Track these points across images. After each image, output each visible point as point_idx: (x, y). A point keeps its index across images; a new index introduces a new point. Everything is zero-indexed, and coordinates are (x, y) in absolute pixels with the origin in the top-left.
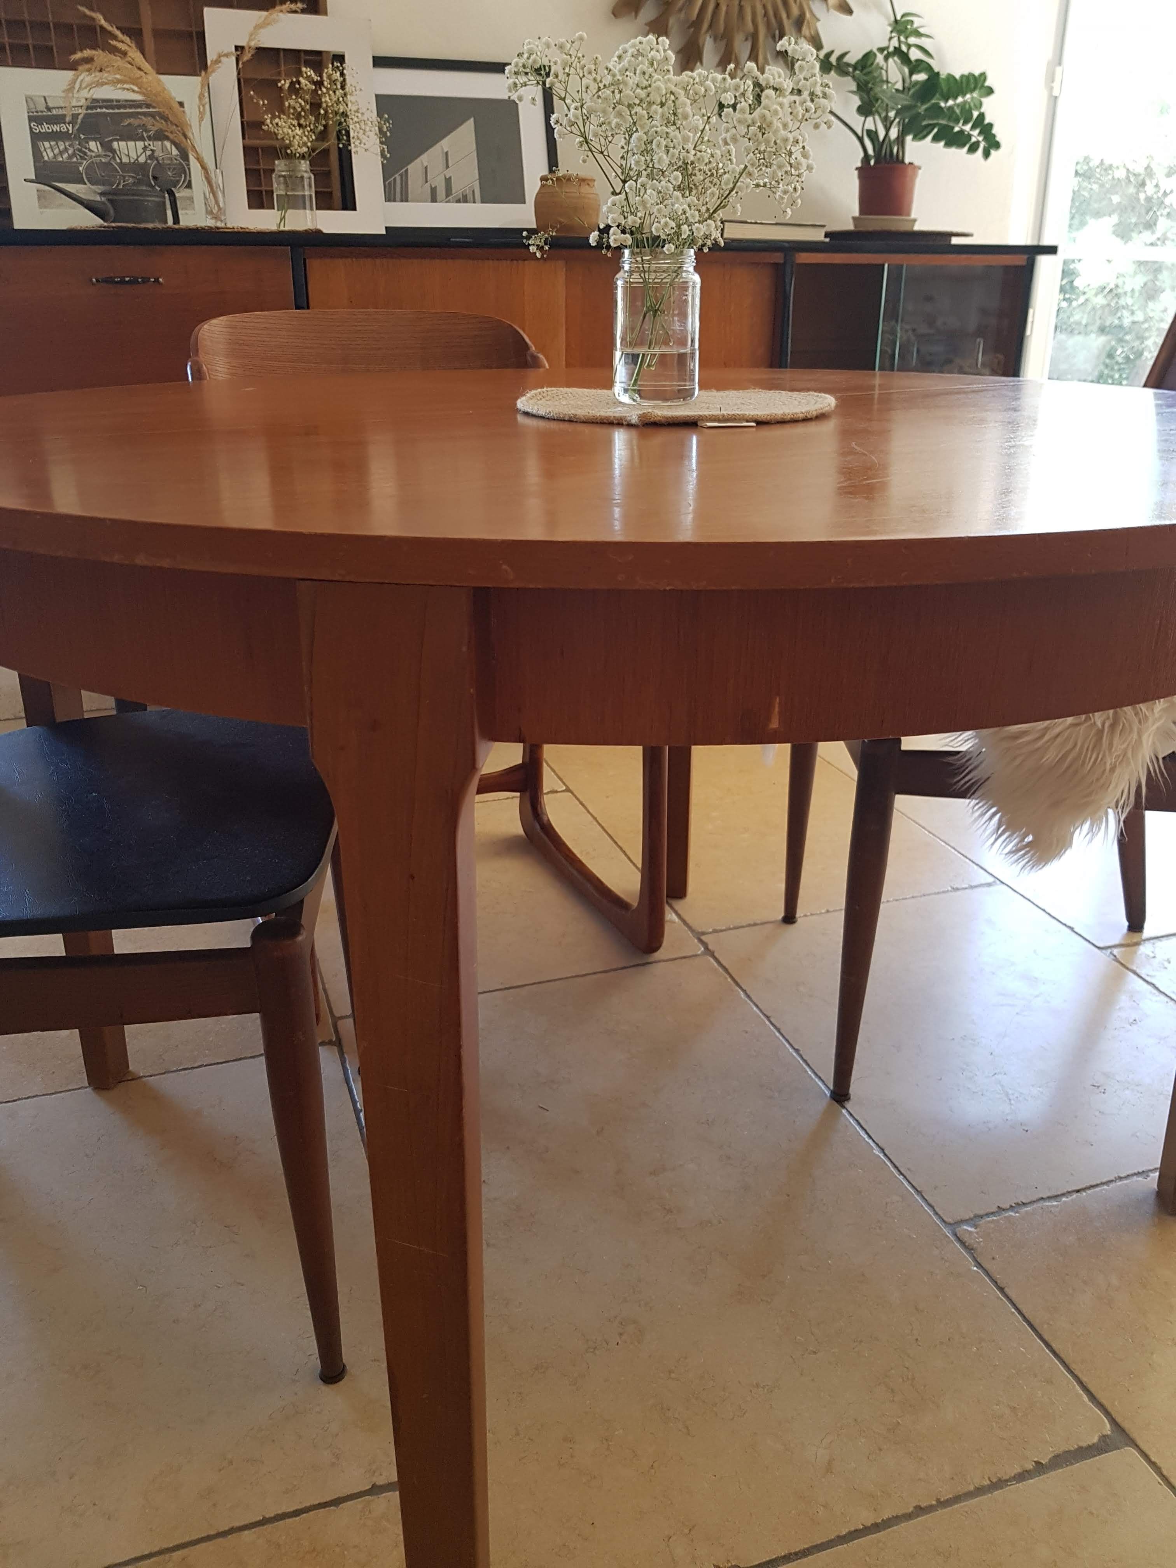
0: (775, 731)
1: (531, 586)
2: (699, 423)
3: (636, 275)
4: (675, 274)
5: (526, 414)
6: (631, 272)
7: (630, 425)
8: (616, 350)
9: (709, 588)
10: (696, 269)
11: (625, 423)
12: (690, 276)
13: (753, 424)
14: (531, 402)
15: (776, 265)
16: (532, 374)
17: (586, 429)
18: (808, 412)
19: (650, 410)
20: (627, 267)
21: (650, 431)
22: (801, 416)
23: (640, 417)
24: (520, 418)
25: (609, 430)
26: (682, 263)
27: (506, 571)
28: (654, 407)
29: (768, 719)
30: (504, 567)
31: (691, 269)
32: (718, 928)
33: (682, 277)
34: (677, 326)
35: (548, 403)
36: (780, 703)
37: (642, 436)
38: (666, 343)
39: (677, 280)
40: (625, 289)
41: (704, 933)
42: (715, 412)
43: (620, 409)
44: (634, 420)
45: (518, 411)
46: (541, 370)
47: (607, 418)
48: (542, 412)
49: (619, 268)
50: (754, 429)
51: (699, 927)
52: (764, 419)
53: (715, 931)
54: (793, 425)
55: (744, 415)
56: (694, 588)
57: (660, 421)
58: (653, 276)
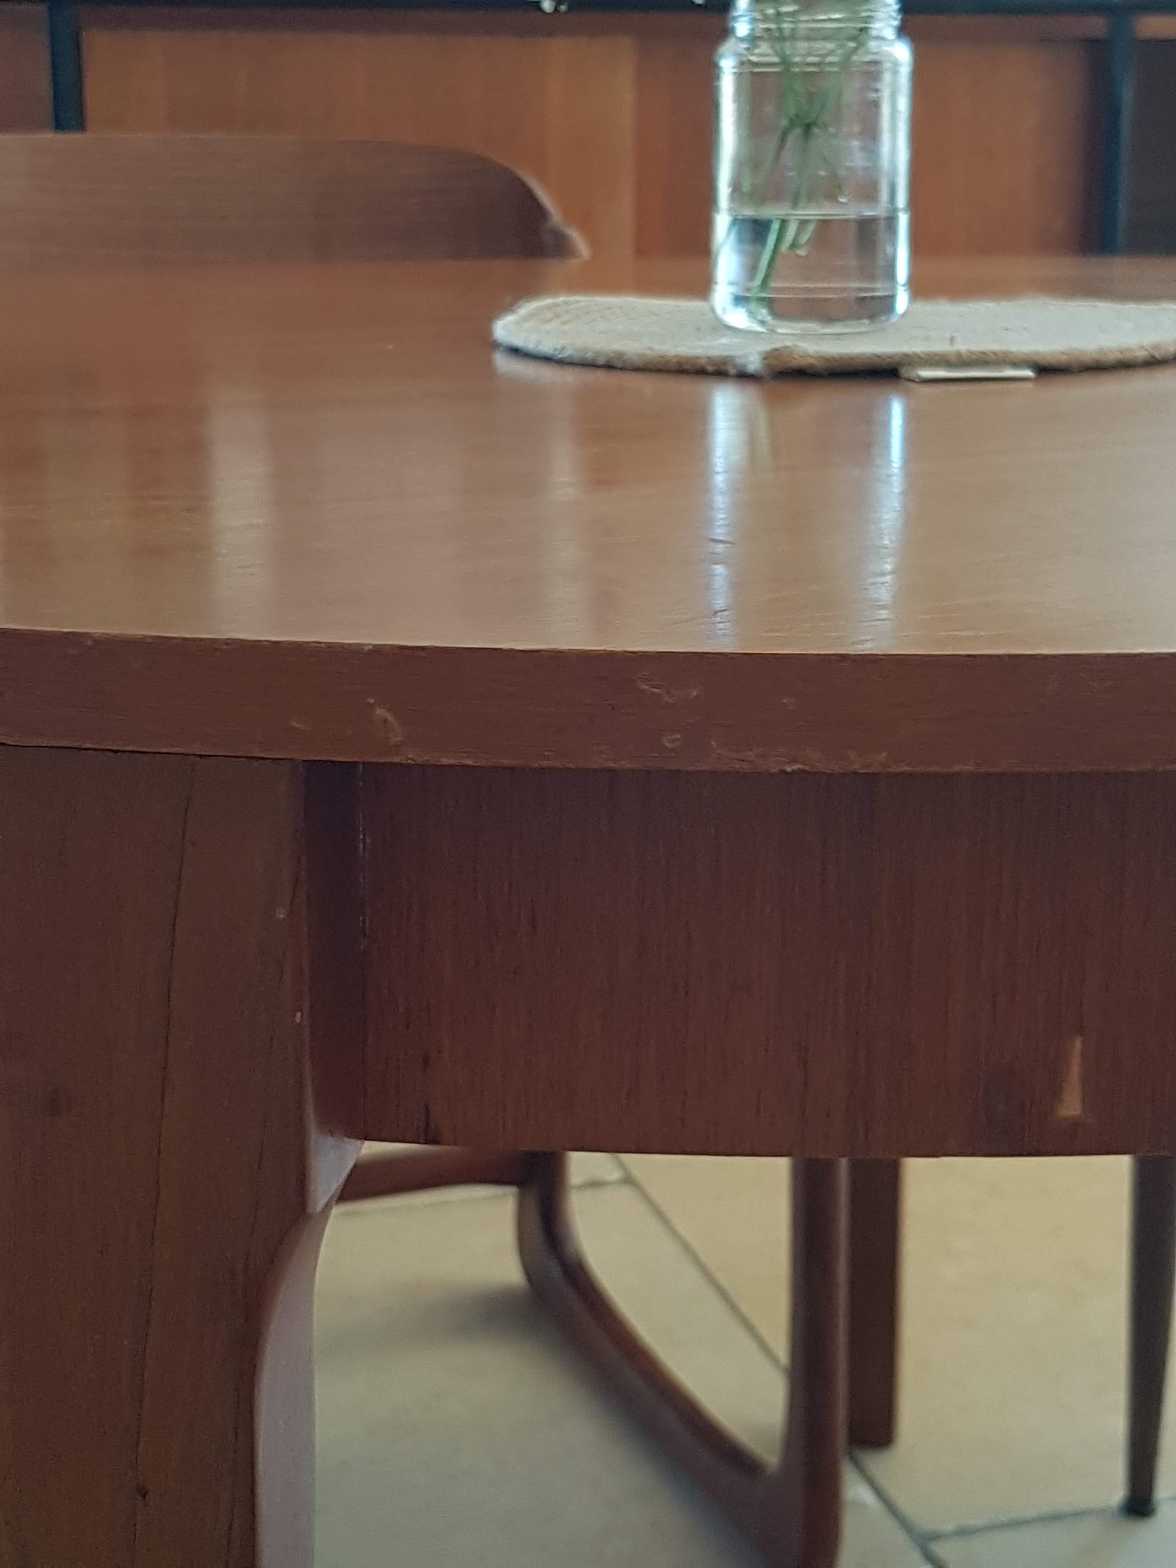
0: (1075, 1125)
1: (445, 761)
2: (903, 372)
3: (764, 48)
4: (852, 44)
5: (515, 351)
6: (753, 39)
7: (744, 376)
8: (717, 211)
9: (894, 769)
10: (903, 31)
11: (732, 371)
12: (886, 48)
13: (1028, 373)
14: (527, 325)
15: (1093, 42)
16: (554, 268)
17: (646, 385)
18: (1157, 347)
19: (789, 343)
20: (742, 28)
21: (788, 387)
22: (1141, 354)
23: (769, 357)
24: (503, 363)
25: (702, 386)
26: (869, 19)
27: (385, 721)
28: (803, 336)
29: (1056, 1092)
30: (380, 712)
31: (889, 33)
32: (971, 1522)
33: (869, 52)
34: (857, 159)
35: (566, 328)
36: (1083, 1054)
37: (772, 401)
38: (832, 197)
39: (855, 58)
40: (739, 77)
41: (937, 1537)
42: (940, 347)
43: (724, 341)
44: (754, 363)
45: (495, 345)
46: (574, 262)
47: (692, 360)
48: (547, 347)
49: (725, 32)
50: (1029, 385)
51: (927, 1522)
52: (1052, 361)
53: (964, 1532)
54: (1123, 375)
55: (1006, 353)
56: (856, 767)
57: (812, 366)
58: (802, 46)
